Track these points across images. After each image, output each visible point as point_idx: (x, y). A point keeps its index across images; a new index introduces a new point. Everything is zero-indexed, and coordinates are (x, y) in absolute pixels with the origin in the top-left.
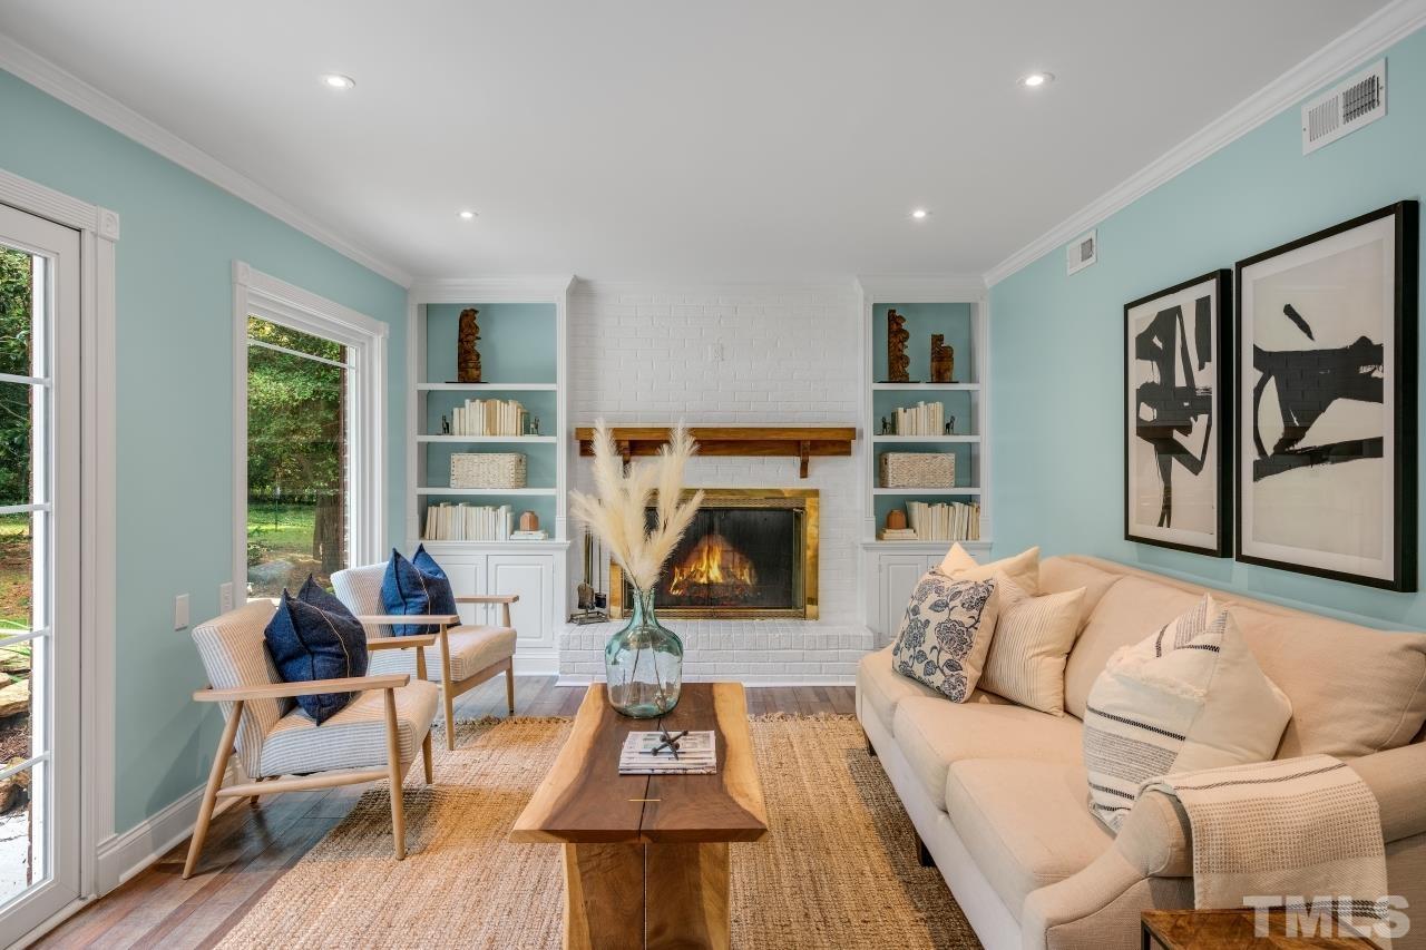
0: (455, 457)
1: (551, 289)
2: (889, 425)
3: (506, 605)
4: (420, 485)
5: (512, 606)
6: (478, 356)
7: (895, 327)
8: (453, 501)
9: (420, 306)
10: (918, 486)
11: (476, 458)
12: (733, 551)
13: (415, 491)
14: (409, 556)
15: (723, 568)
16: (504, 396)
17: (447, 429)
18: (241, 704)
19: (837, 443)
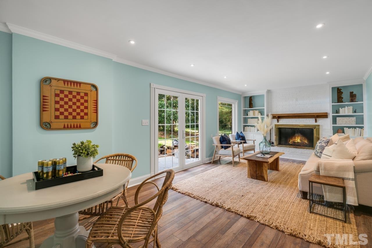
0: (248, 119)
1: (263, 92)
2: (337, 112)
3: (254, 141)
4: (243, 123)
5: (255, 141)
6: (252, 104)
7: (339, 91)
8: (248, 126)
9: (243, 97)
10: (345, 124)
11: (252, 119)
12: (303, 137)
13: (243, 124)
14: (239, 133)
15: (300, 140)
16: (256, 110)
17: (247, 115)
18: (217, 146)
19: (325, 116)
